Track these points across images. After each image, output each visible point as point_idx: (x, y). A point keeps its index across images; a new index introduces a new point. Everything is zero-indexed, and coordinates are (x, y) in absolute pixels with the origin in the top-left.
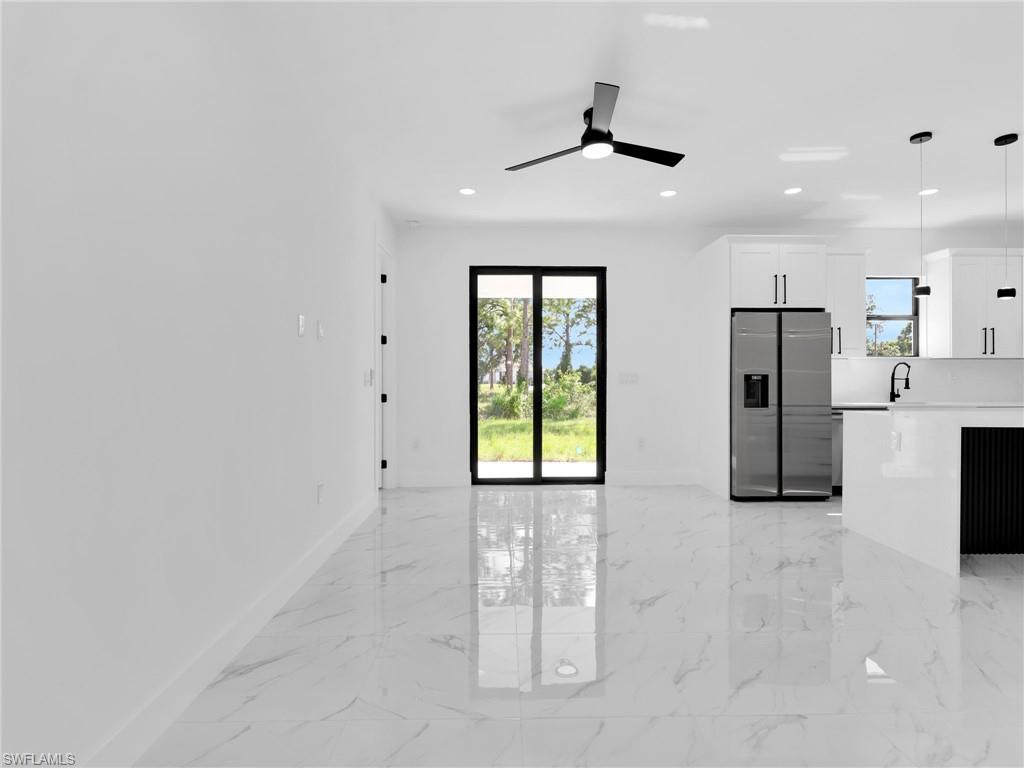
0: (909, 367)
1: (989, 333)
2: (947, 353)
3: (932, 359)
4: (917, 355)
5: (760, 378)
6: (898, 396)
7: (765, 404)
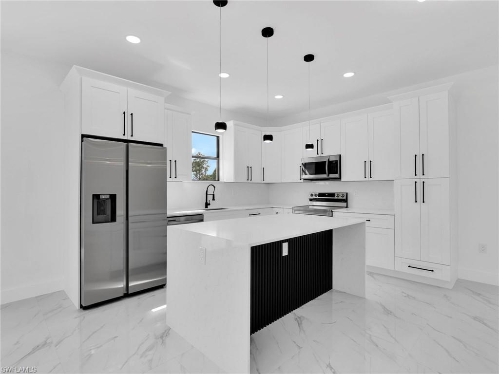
0: (215, 187)
1: (250, 169)
2: (231, 179)
3: (225, 183)
4: (219, 180)
5: (108, 197)
6: (209, 204)
7: (113, 219)
